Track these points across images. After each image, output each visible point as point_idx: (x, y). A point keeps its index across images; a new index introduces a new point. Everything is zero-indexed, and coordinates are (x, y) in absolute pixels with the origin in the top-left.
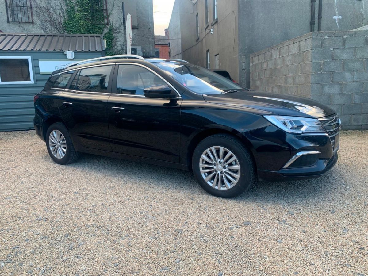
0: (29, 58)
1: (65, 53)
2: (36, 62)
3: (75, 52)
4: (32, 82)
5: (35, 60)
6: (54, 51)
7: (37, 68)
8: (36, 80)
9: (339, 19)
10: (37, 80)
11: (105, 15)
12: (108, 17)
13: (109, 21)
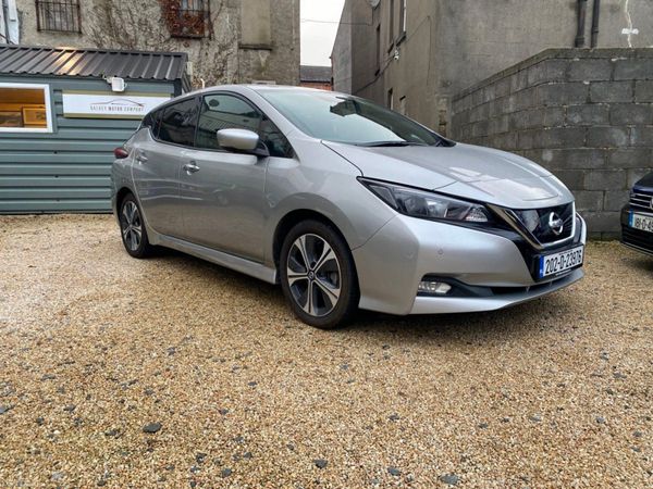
0: (46, 88)
1: (108, 81)
2: (57, 94)
3: (127, 79)
4: (49, 129)
5: (56, 91)
6: (90, 78)
7: (59, 106)
8: (57, 127)
9: (634, 36)
10: (59, 127)
11: (206, 21)
12: (211, 26)
13: (212, 32)
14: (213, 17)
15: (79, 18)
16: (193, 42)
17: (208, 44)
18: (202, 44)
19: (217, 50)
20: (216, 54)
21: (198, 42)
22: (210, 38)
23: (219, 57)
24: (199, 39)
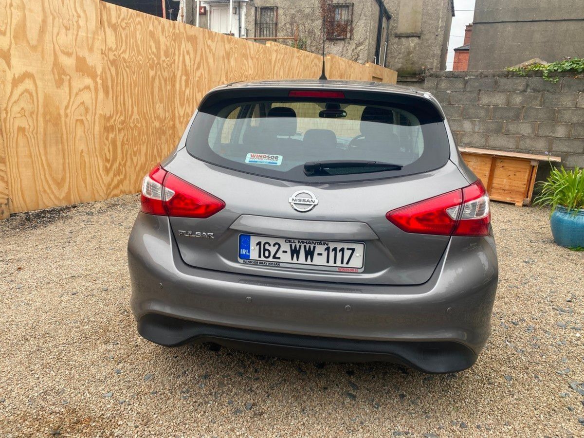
11: (349, 28)
12: (352, 30)
13: (352, 34)
14: (354, 25)
15: (276, 31)
16: (339, 42)
17: (349, 43)
18: (345, 43)
19: (354, 46)
20: (353, 50)
21: (343, 42)
22: (350, 39)
23: (355, 51)
24: (343, 39)
